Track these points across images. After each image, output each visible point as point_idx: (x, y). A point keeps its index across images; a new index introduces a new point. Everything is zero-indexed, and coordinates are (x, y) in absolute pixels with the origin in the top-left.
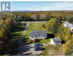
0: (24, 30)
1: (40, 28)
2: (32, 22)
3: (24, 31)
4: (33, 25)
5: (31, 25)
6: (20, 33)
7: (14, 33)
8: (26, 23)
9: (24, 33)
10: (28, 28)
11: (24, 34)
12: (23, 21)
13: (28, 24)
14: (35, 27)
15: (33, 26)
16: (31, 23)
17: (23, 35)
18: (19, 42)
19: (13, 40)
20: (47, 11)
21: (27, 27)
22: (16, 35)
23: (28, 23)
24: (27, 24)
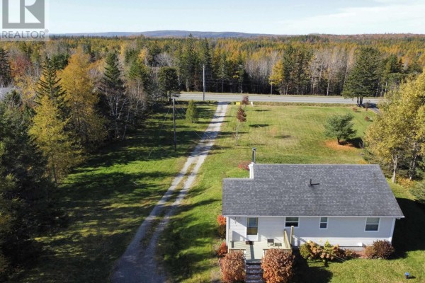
0: (189, 153)
1: (310, 144)
2: (253, 98)
3: (190, 160)
4: (261, 119)
5: (242, 115)
6: (155, 175)
7: (116, 168)
8: (208, 103)
9: (188, 174)
10: (222, 134)
11: (189, 184)
12: (192, 89)
13: (222, 110)
14: (273, 130)
15: (255, 126)
16: (245, 102)
17: (176, 194)
18: (131, 258)
19: (84, 232)
20: (351, 36)
21: (217, 128)
22: (125, 184)
23: (225, 105)
24: (219, 108)
